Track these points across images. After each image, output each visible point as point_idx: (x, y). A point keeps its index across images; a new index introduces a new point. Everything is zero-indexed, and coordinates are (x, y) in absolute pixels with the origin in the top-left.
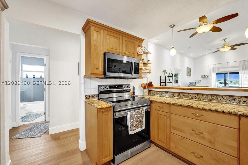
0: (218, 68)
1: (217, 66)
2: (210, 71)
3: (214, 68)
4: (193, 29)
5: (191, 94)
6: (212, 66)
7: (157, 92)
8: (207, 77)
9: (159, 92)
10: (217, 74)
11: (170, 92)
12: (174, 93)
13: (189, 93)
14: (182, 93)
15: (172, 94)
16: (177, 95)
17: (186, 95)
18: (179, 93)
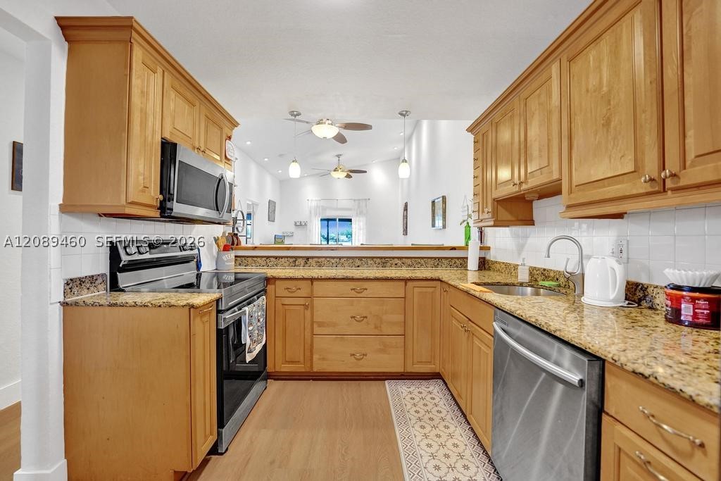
0: (324, 209)
1: (322, 203)
2: (311, 213)
3: (317, 206)
4: (307, 122)
5: (328, 259)
6: (314, 204)
7: (255, 259)
8: (305, 224)
9: (259, 259)
10: (322, 220)
11: (287, 257)
12: (297, 258)
13: (326, 257)
14: (313, 258)
15: (291, 260)
16: (302, 262)
17: (320, 260)
18: (308, 258)
